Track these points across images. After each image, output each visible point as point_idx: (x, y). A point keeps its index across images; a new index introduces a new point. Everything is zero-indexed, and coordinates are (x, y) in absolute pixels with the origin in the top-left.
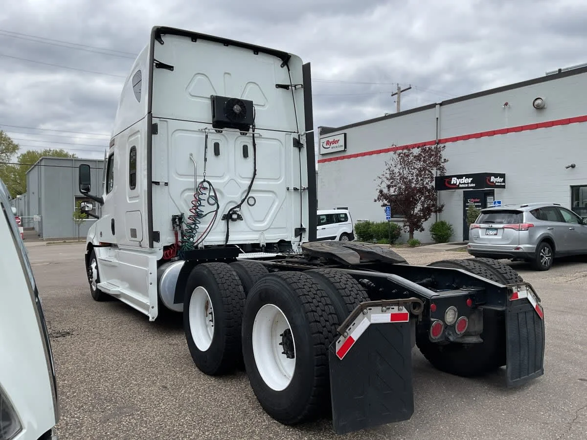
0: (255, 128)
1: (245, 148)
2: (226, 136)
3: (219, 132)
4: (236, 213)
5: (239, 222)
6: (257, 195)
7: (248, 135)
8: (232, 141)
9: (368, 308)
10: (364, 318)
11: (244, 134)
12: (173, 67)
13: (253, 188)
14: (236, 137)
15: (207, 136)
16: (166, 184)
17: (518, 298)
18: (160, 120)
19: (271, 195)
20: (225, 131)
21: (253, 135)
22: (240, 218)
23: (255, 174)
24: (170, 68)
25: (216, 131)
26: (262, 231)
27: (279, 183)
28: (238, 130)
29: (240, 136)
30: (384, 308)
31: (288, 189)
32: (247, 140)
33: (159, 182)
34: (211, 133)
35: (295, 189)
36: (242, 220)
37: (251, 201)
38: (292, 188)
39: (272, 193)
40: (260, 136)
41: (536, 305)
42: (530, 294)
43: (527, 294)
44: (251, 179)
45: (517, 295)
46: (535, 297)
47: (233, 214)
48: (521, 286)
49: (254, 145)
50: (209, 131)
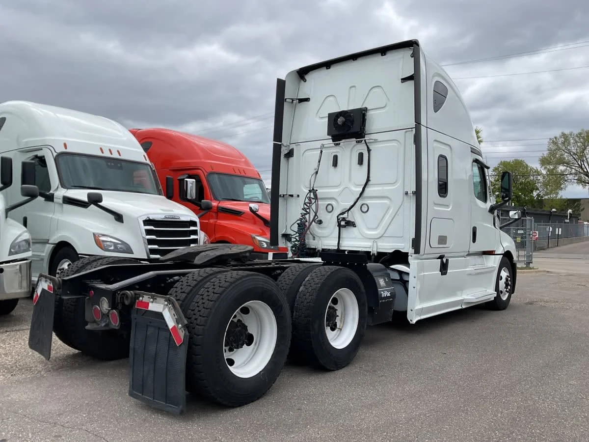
1: (361, 156)
2: (344, 147)
3: (337, 144)
4: (346, 220)
5: (351, 229)
6: (369, 202)
7: (362, 142)
8: (349, 150)
11: (359, 142)
12: (309, 99)
13: (365, 194)
14: (352, 146)
15: (321, 152)
16: (298, 196)
17: (148, 308)
18: (296, 145)
19: (386, 201)
20: (342, 142)
21: (365, 141)
22: (350, 224)
23: (368, 180)
24: (307, 100)
25: (334, 144)
26: (375, 239)
27: (394, 187)
28: (354, 139)
29: (356, 145)
31: (407, 193)
32: (362, 148)
33: (292, 195)
35: (415, 193)
36: (356, 227)
37: (364, 208)
38: (411, 192)
39: (387, 199)
40: (376, 141)
41: (174, 327)
42: (169, 311)
43: (164, 309)
44: (363, 186)
45: (147, 305)
46: (176, 316)
47: (342, 220)
48: (157, 298)
49: (369, 150)
50: (325, 146)
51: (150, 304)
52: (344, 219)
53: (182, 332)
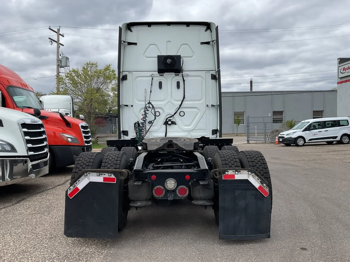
0: (183, 71)
1: (178, 84)
2: (166, 77)
3: (162, 75)
4: (171, 121)
5: (173, 126)
6: (185, 110)
7: (179, 75)
8: (170, 79)
9: (88, 173)
10: (85, 178)
11: (177, 75)
12: (137, 43)
13: (182, 106)
14: (172, 77)
15: (152, 79)
16: (132, 106)
17: (235, 178)
18: (129, 73)
20: (166, 74)
21: (182, 75)
22: (173, 123)
23: (184, 98)
24: (135, 44)
25: (160, 75)
26: (190, 131)
27: (200, 102)
28: (174, 73)
29: (175, 77)
30: (98, 174)
31: (207, 106)
32: (179, 78)
33: (128, 105)
34: (155, 76)
35: (213, 106)
36: (176, 124)
37: (182, 114)
38: (210, 105)
39: (196, 109)
40: (188, 75)
41: (260, 186)
42: (253, 177)
43: (248, 177)
44: (181, 101)
45: (233, 176)
46: (260, 180)
47: (169, 121)
48: (241, 171)
49: (184, 81)
50: (155, 75)
51: (236, 176)
52: (170, 120)
53: (267, 188)
